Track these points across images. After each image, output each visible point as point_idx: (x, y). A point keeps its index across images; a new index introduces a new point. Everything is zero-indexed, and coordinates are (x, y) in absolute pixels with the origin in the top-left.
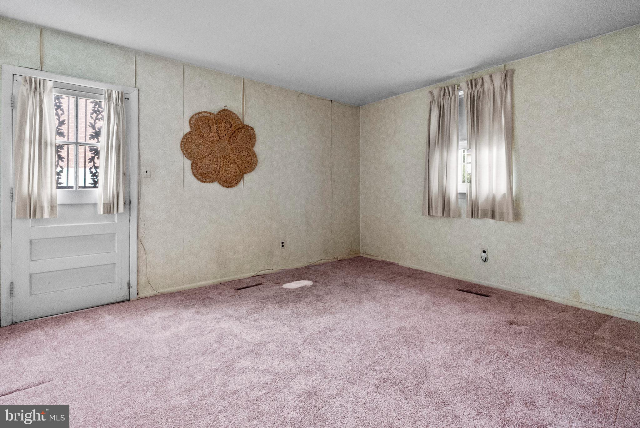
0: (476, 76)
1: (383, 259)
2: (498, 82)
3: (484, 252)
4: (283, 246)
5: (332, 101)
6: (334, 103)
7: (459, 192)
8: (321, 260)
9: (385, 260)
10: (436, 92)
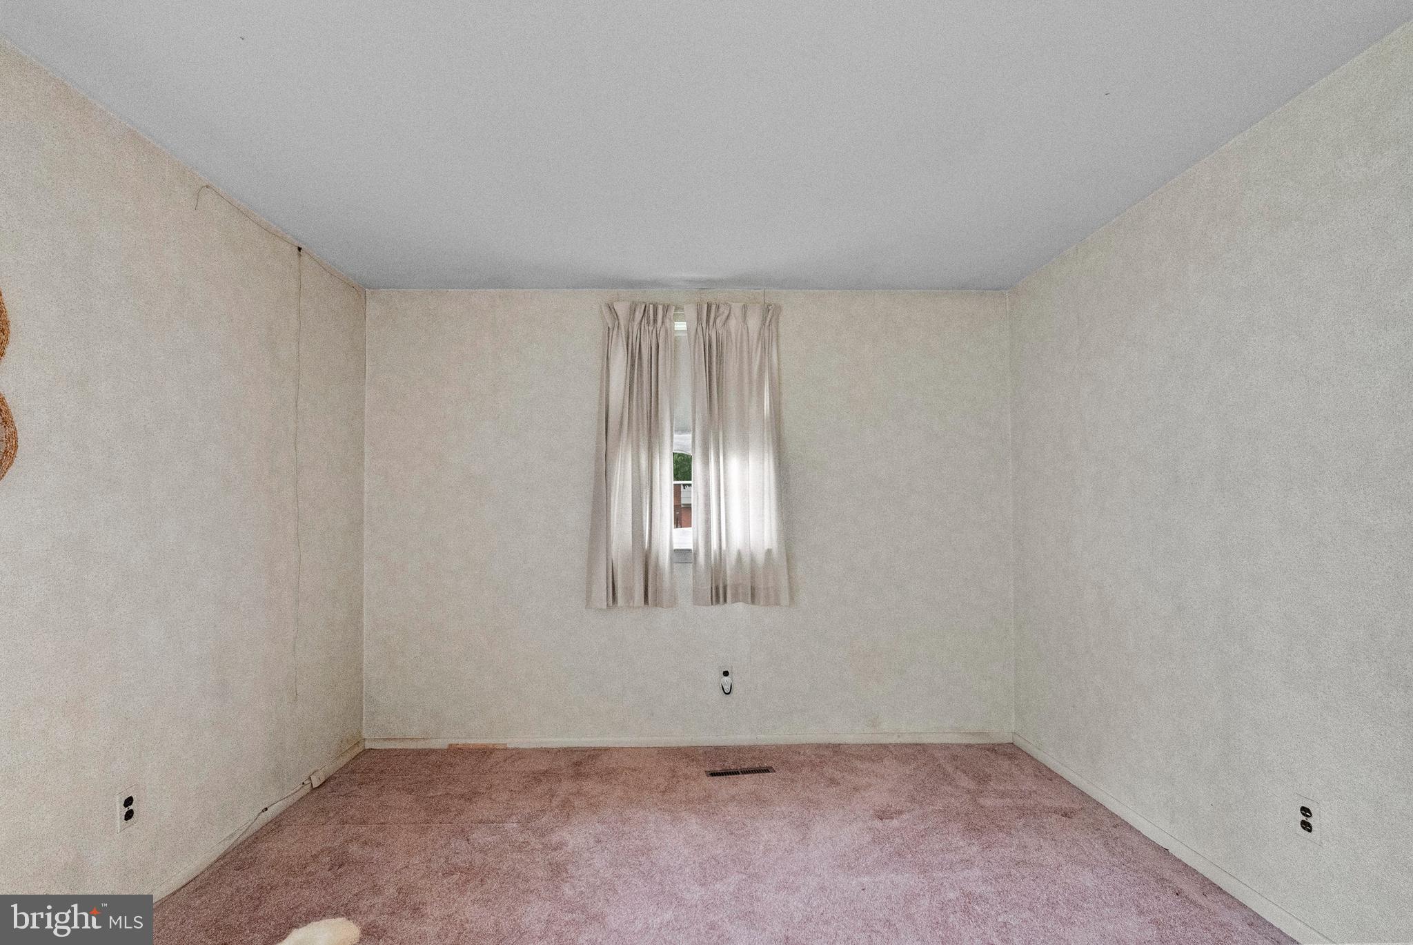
0: (709, 297)
1: (454, 742)
2: (754, 322)
3: (726, 674)
4: (129, 815)
5: (300, 249)
6: (305, 258)
7: (675, 547)
8: (266, 809)
9: (461, 742)
10: (622, 309)
